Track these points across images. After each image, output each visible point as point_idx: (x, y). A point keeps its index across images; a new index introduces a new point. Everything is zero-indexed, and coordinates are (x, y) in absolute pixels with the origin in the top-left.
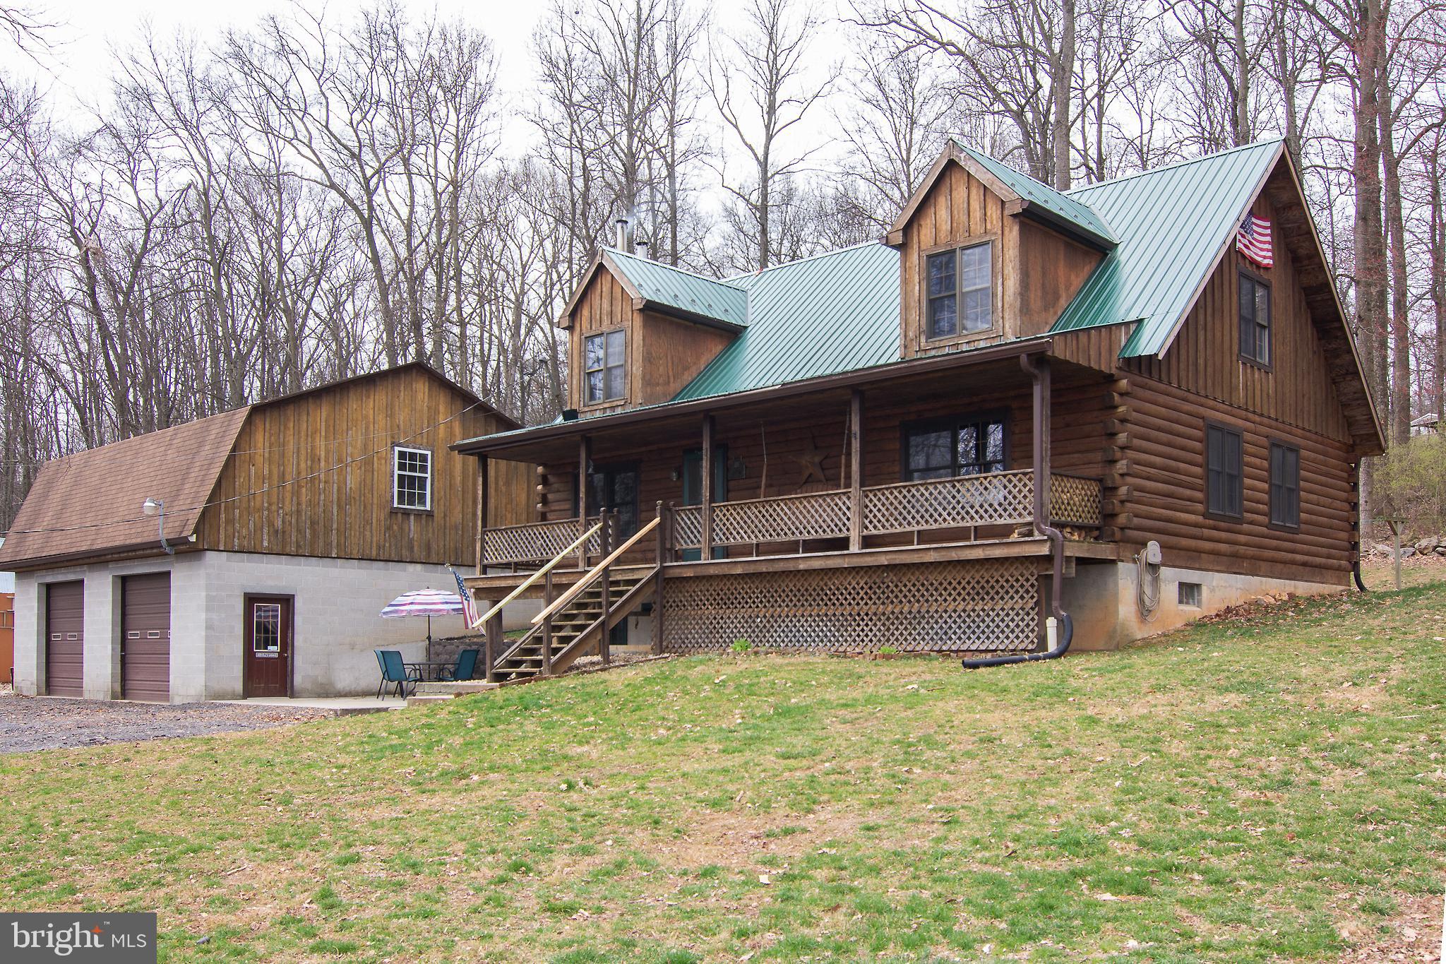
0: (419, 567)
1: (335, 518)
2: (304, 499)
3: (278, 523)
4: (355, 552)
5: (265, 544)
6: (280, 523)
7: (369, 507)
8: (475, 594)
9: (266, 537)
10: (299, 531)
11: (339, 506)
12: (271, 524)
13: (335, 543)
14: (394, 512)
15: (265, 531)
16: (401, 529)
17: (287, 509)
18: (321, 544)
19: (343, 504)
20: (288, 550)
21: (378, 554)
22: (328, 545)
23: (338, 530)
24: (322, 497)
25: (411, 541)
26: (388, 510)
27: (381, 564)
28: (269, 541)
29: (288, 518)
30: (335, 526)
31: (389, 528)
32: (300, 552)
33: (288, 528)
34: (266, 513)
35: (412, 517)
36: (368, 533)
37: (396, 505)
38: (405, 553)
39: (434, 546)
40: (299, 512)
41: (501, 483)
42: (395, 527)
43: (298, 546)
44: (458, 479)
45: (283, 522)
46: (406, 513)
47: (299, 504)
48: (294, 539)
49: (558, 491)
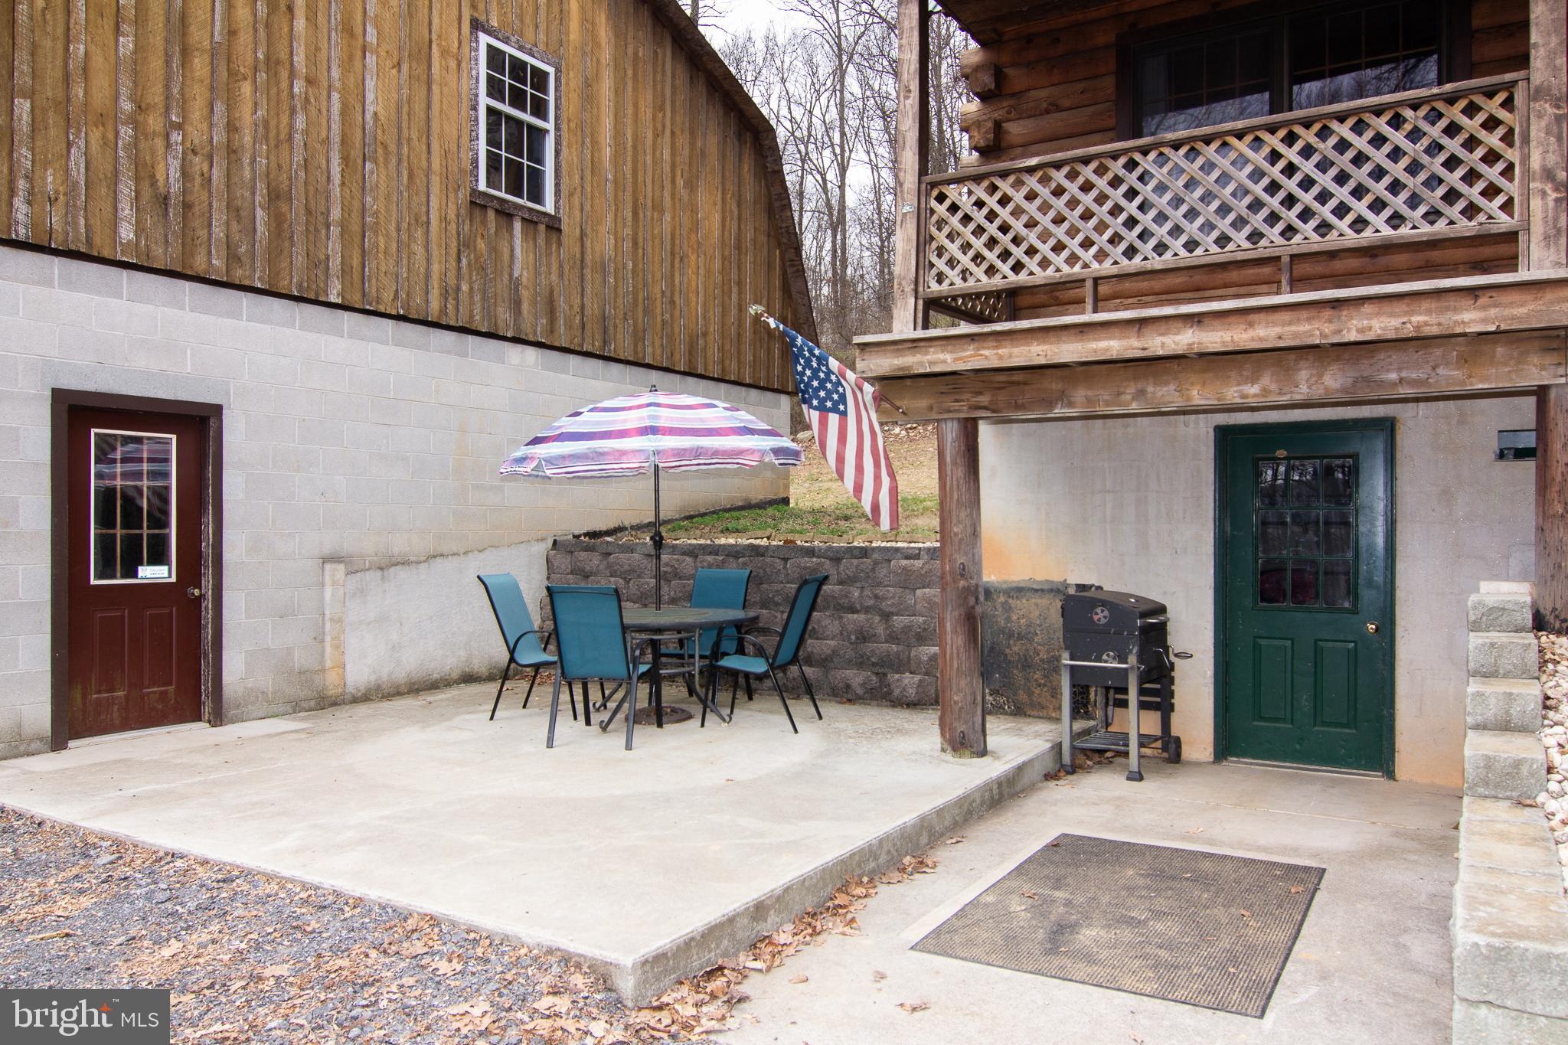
0: (531, 354)
1: (336, 191)
2: (246, 116)
3: (170, 172)
4: (387, 296)
5: (127, 233)
6: (175, 173)
7: (420, 180)
8: (878, 399)
9: (126, 210)
10: (233, 210)
11: (345, 159)
12: (144, 173)
13: (335, 264)
14: (478, 203)
15: (126, 189)
16: (494, 250)
17: (197, 132)
18: (300, 260)
19: (356, 153)
20: (199, 265)
21: (444, 310)
22: (318, 264)
23: (343, 226)
24: (300, 121)
25: (515, 284)
26: (463, 195)
27: (449, 337)
28: (139, 229)
29: (198, 163)
30: (336, 214)
31: (466, 244)
32: (239, 275)
33: (199, 195)
34: (126, 132)
35: (518, 225)
36: (418, 249)
37: (482, 186)
38: (504, 315)
39: (562, 305)
40: (232, 152)
41: (680, 182)
42: (481, 245)
43: (232, 257)
44: (607, 152)
45: (185, 174)
46: (506, 213)
47: (232, 127)
48: (218, 232)
49: (1055, 107)
